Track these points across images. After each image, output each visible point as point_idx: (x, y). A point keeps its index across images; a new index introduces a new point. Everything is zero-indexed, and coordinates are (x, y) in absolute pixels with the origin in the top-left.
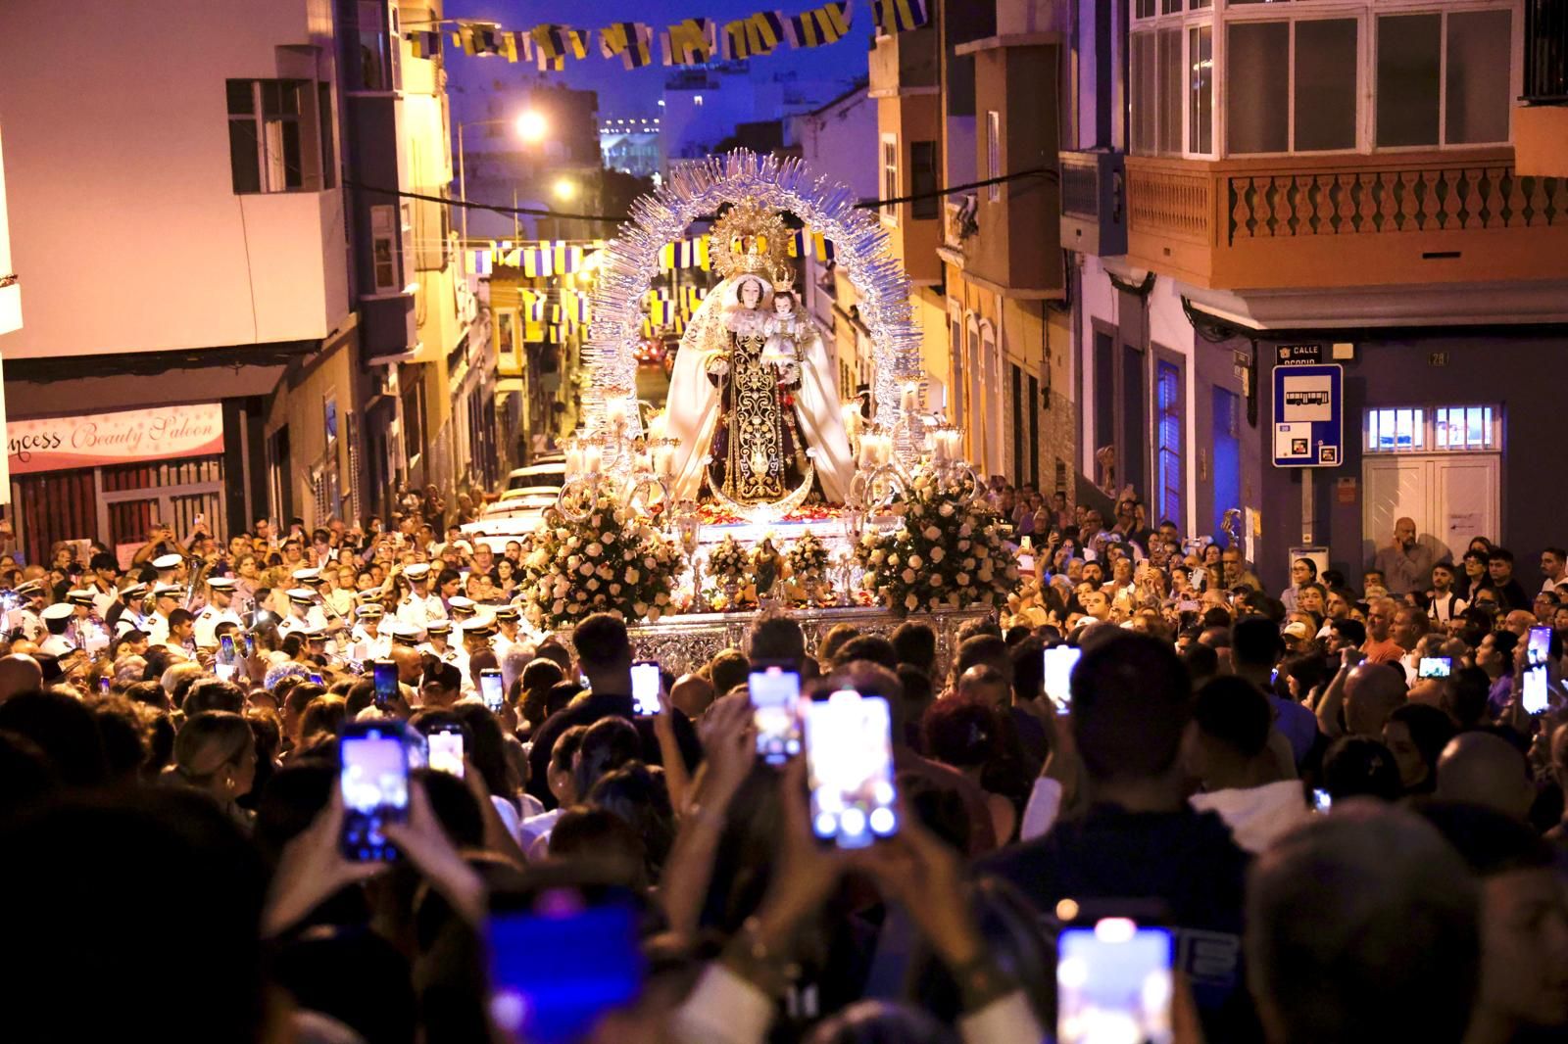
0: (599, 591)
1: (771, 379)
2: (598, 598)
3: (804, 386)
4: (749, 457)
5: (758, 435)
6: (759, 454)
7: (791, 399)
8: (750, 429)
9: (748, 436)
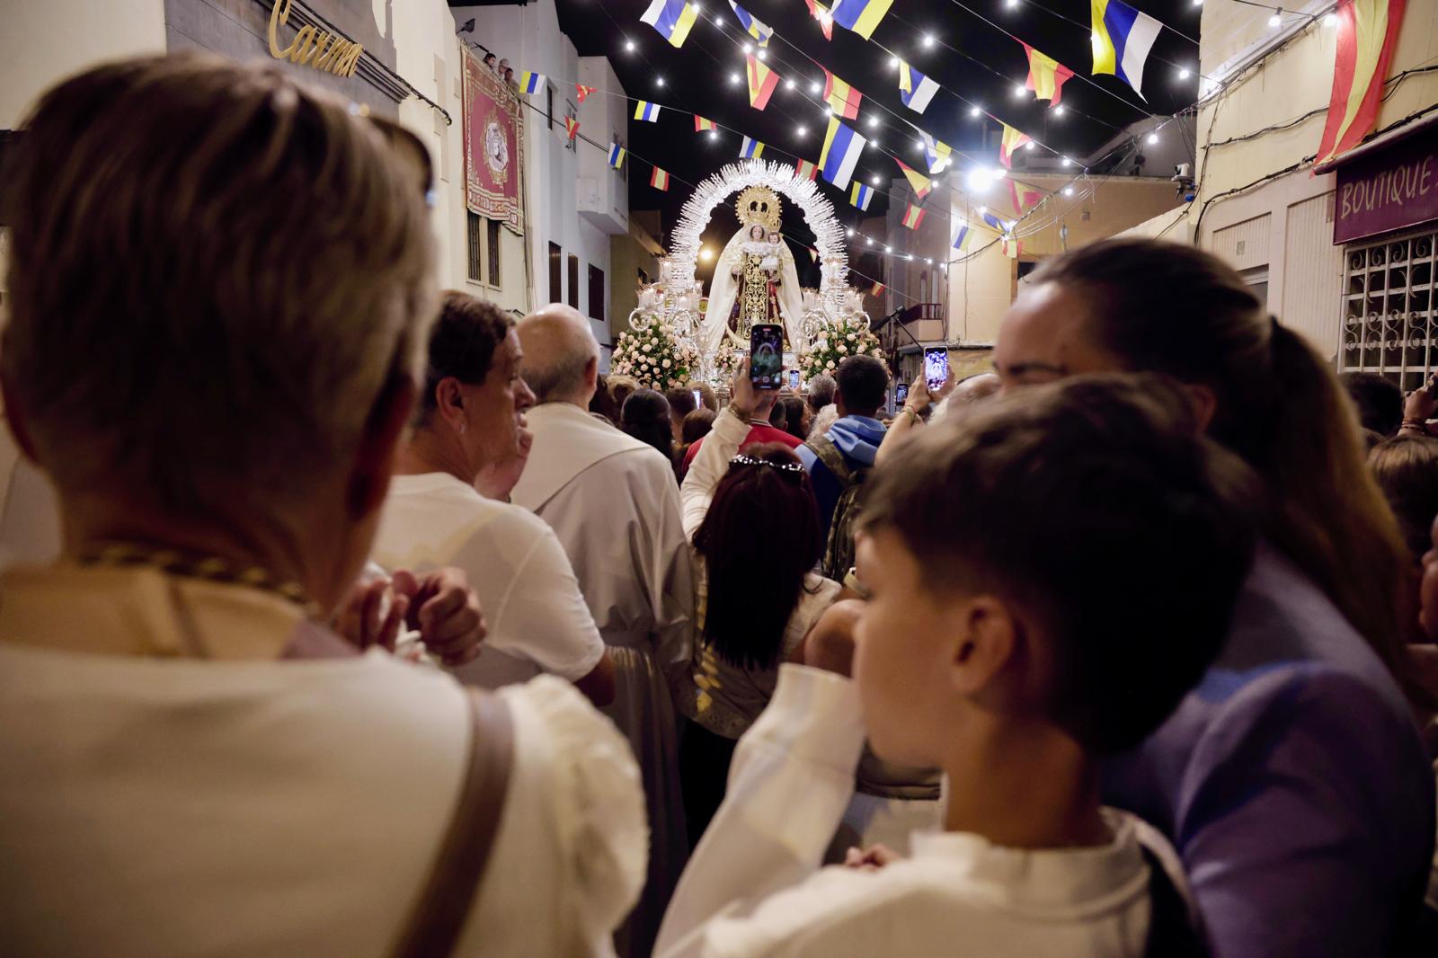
0: (647, 372)
1: (765, 279)
2: (647, 375)
3: (783, 285)
4: (750, 318)
5: (756, 306)
6: (755, 317)
7: (774, 290)
8: (751, 303)
9: (750, 307)
